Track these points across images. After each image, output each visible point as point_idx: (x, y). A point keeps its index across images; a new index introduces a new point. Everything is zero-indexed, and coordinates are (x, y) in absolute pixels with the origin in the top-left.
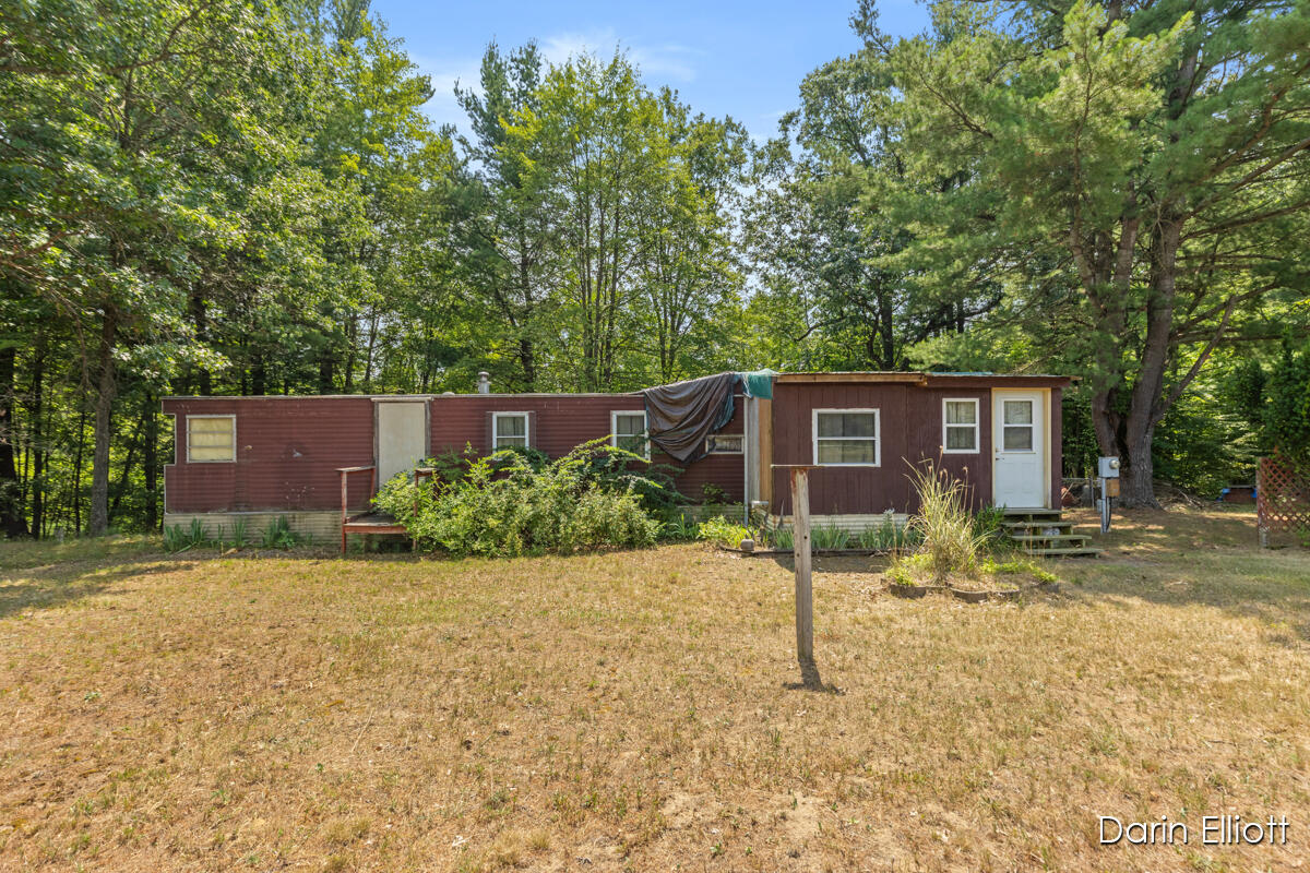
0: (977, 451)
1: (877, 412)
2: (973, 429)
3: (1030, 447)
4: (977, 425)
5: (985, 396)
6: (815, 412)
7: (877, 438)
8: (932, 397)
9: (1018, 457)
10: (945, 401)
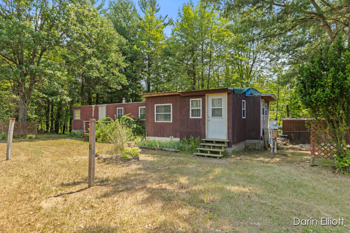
0: (201, 117)
1: (171, 104)
2: (200, 109)
3: (221, 116)
4: (201, 108)
5: (204, 97)
6: (155, 105)
7: (171, 113)
8: (187, 99)
9: (217, 119)
10: (191, 100)
